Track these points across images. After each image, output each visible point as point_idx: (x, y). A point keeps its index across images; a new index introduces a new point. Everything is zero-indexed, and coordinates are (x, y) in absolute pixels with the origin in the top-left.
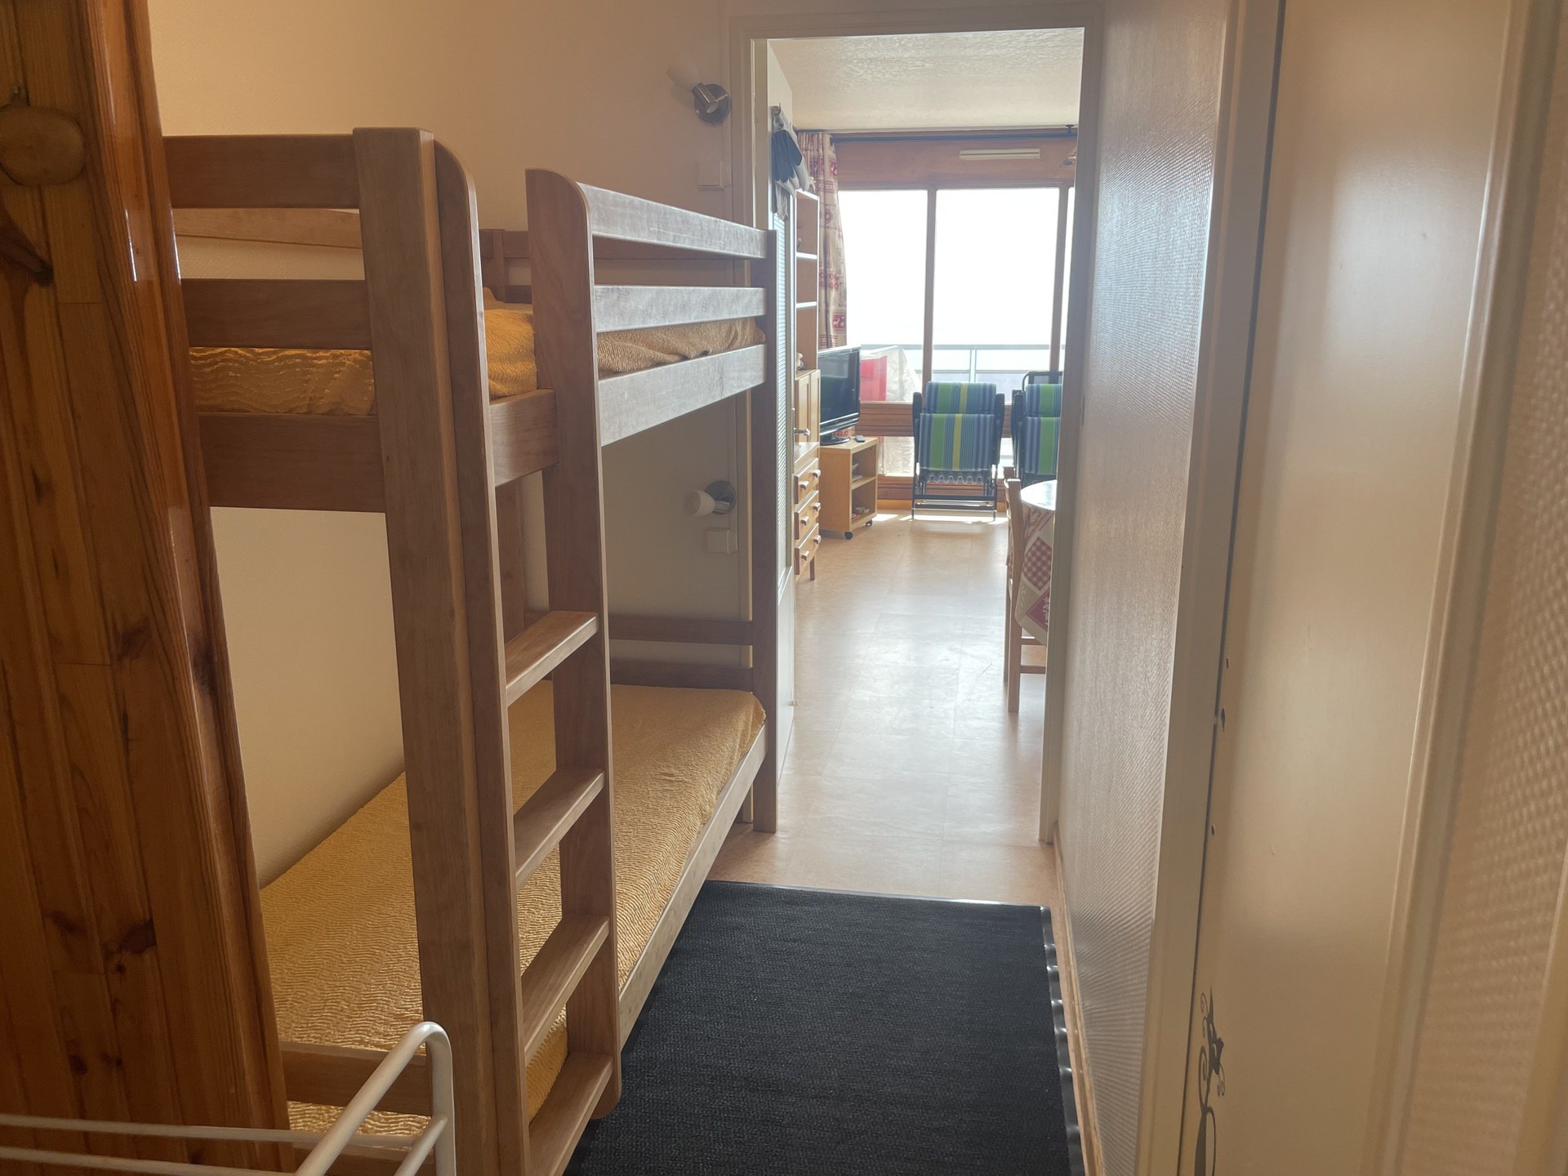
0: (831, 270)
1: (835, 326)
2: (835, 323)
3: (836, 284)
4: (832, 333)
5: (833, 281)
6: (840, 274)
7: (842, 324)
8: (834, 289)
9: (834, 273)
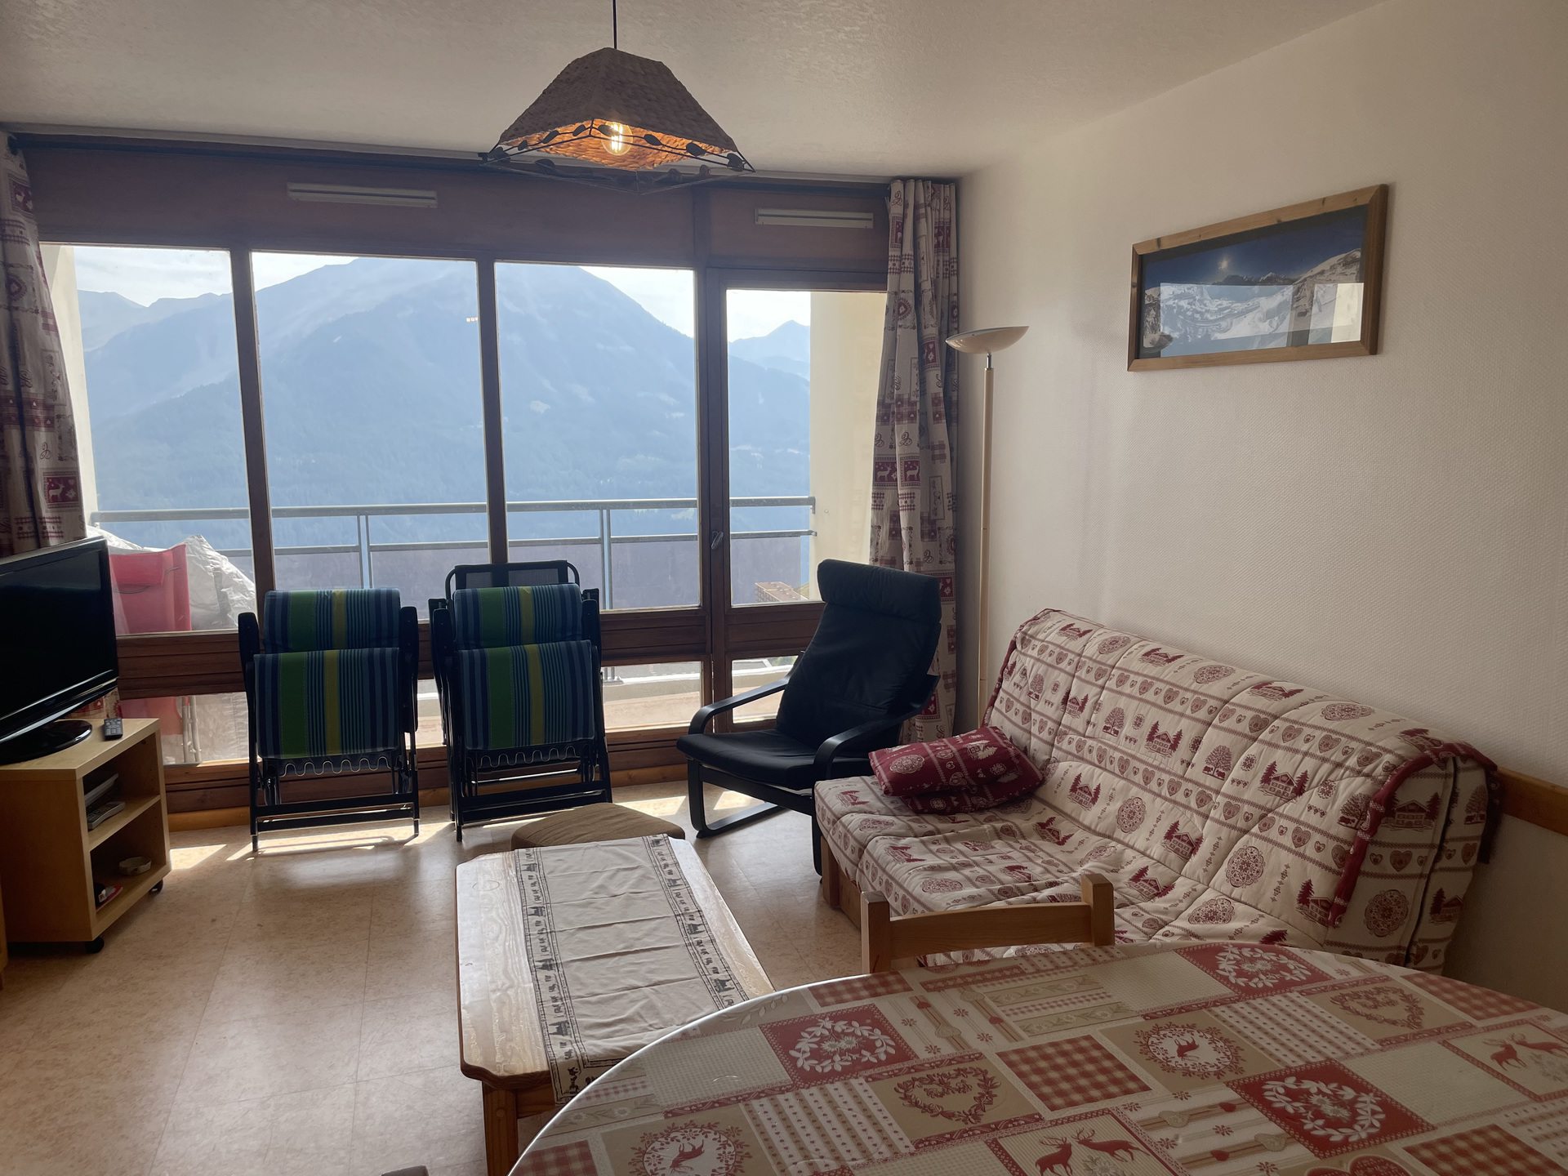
0: (32, 390)
1: (53, 500)
2: (52, 493)
3: (47, 418)
4: (46, 511)
5: (40, 413)
6: (55, 398)
7: (71, 494)
8: (43, 429)
9: (41, 397)
